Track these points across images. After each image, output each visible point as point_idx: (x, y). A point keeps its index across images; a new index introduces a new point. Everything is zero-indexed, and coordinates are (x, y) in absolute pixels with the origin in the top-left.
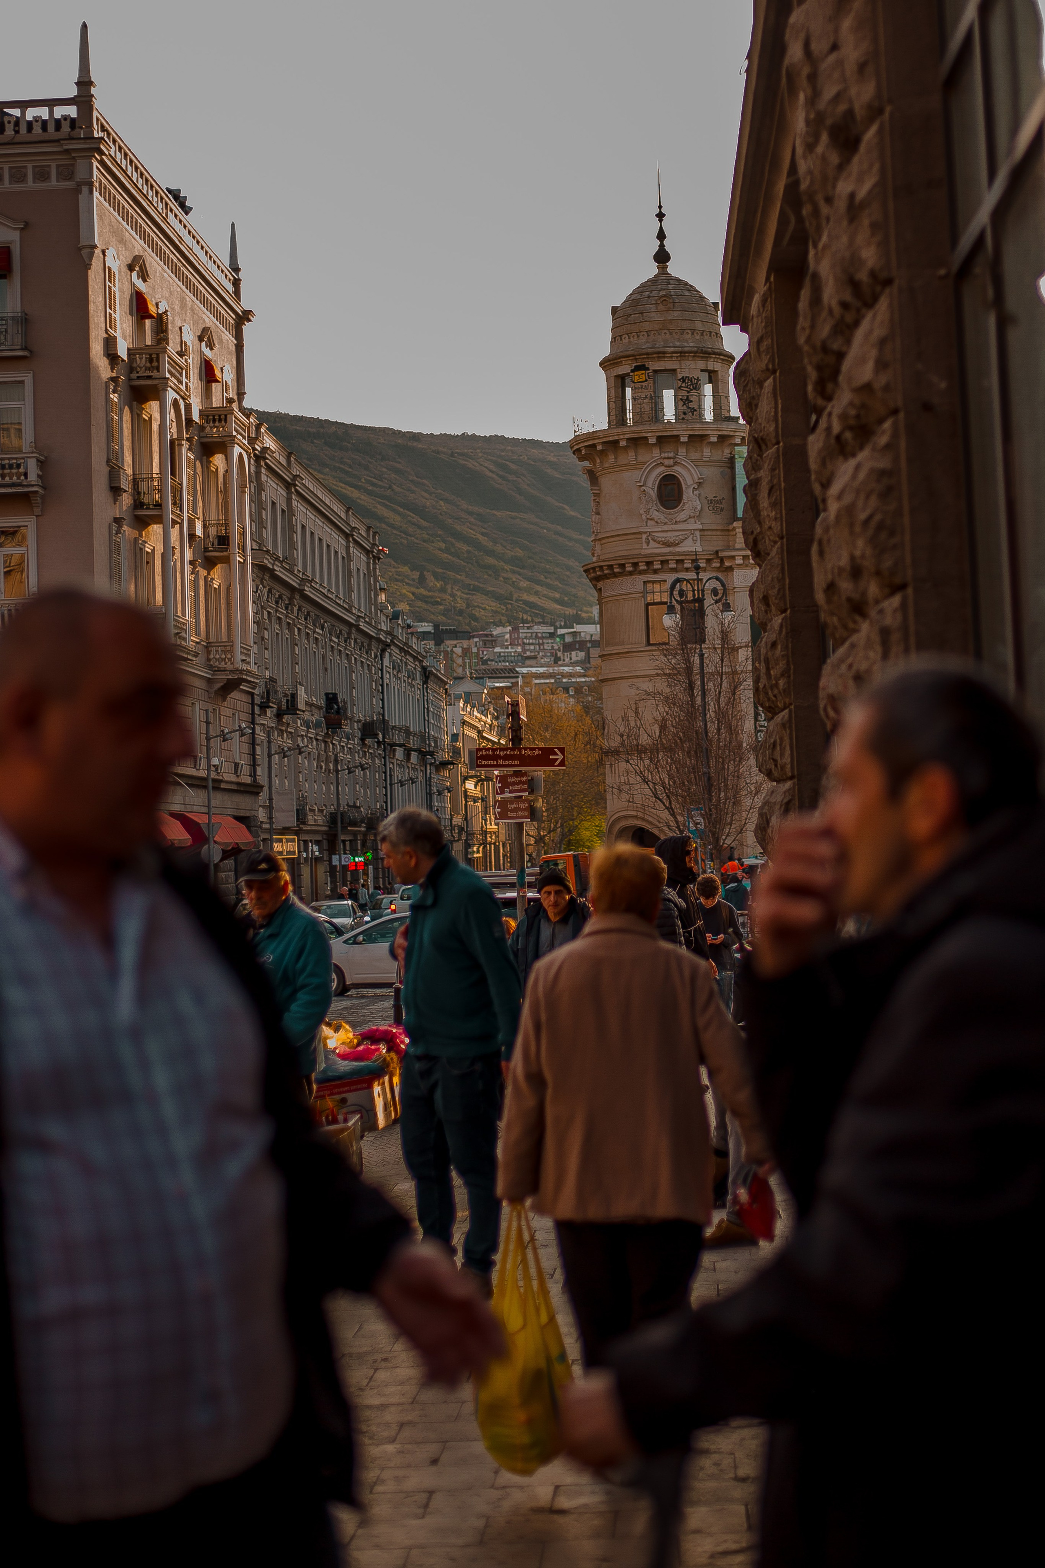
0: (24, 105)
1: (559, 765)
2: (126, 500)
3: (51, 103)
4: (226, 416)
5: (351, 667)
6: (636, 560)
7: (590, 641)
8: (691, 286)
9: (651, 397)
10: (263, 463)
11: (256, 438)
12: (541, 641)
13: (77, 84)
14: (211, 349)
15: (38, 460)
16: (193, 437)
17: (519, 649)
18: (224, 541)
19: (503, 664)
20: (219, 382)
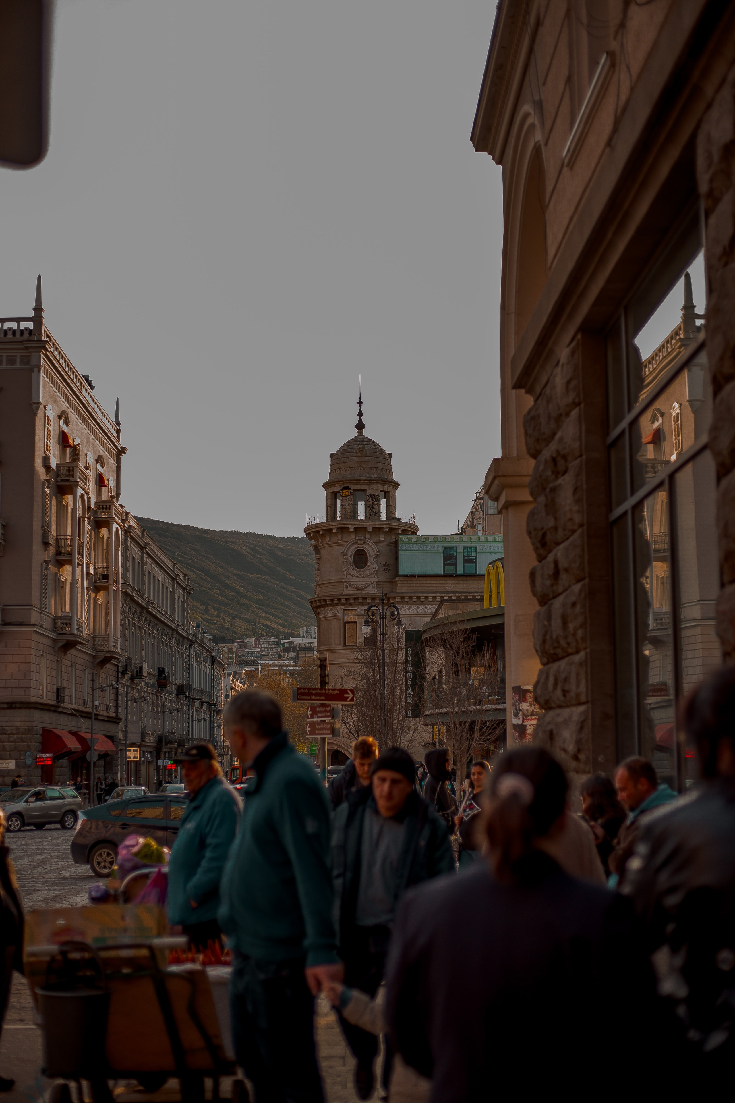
1: (350, 701)
2: (52, 550)
3: (18, 320)
4: (110, 506)
5: (172, 654)
6: (340, 597)
7: (299, 647)
8: (376, 443)
9: (351, 505)
10: (129, 535)
11: (126, 520)
12: (271, 646)
13: (34, 309)
14: (103, 468)
15: (2, 525)
16: (91, 517)
17: (259, 650)
18: (106, 577)
19: (250, 658)
20: (106, 486)
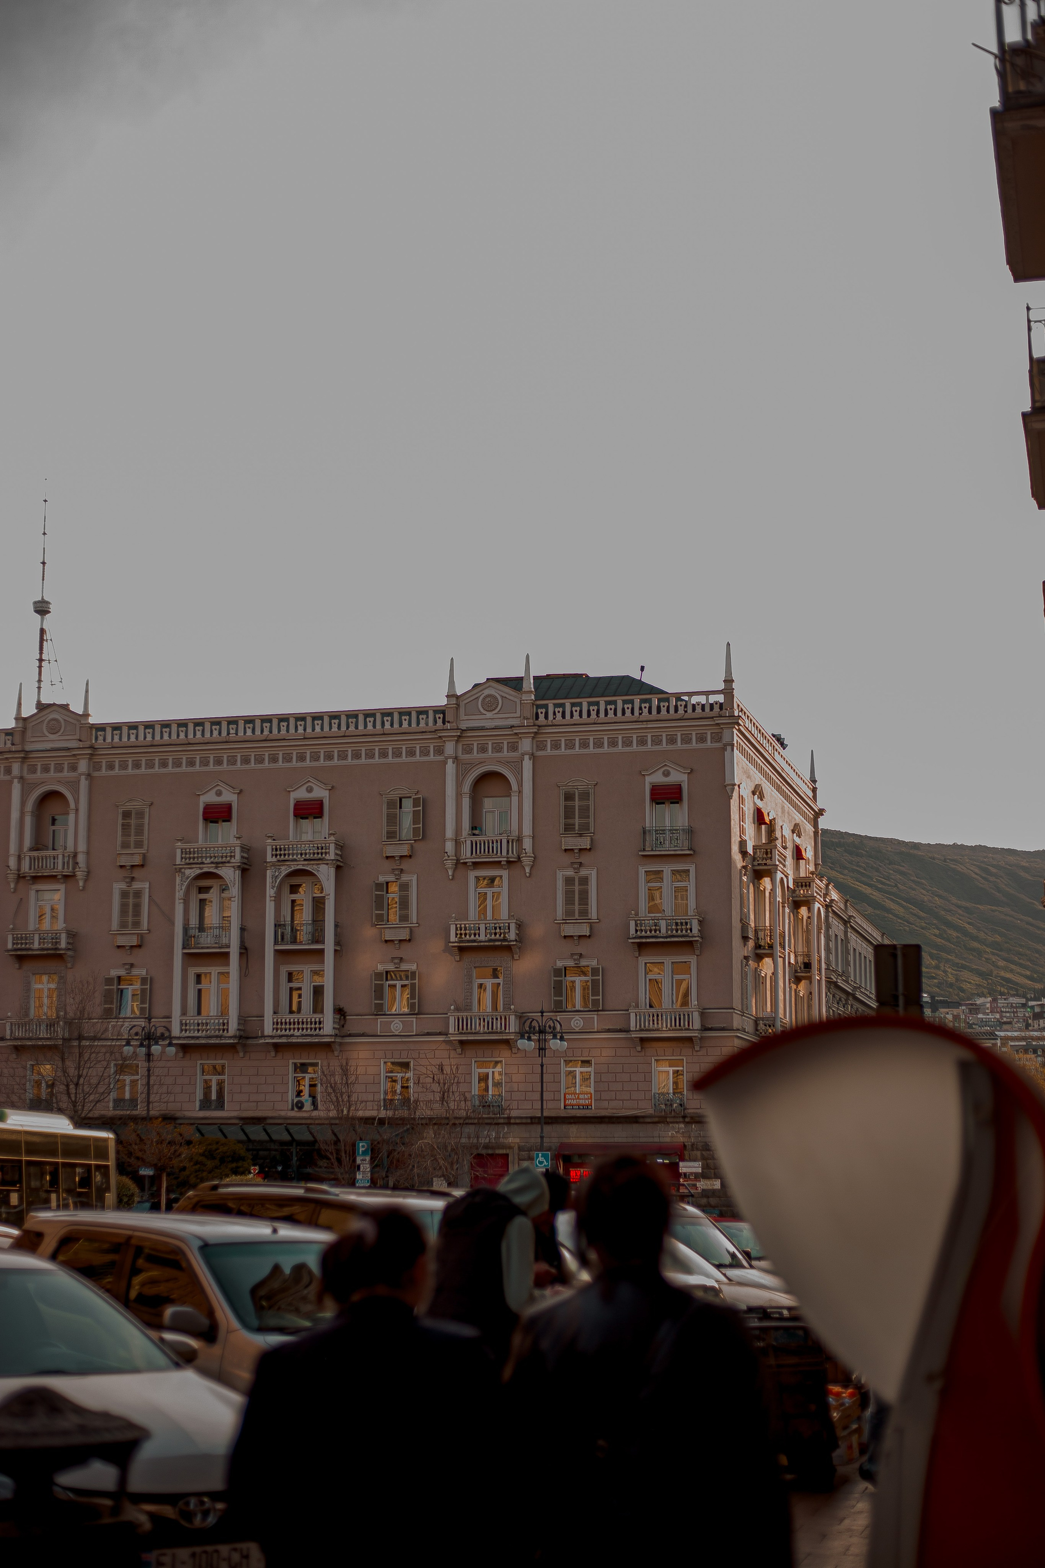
0: (691, 694)
2: (751, 944)
3: (707, 693)
4: (810, 883)
10: (830, 910)
12: (1015, 1010)
13: (724, 681)
14: (800, 837)
15: (698, 921)
16: (790, 898)
17: (998, 1016)
18: (807, 966)
19: (985, 1028)
20: (804, 859)
